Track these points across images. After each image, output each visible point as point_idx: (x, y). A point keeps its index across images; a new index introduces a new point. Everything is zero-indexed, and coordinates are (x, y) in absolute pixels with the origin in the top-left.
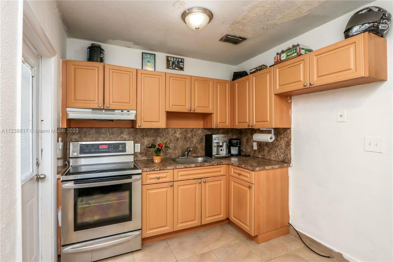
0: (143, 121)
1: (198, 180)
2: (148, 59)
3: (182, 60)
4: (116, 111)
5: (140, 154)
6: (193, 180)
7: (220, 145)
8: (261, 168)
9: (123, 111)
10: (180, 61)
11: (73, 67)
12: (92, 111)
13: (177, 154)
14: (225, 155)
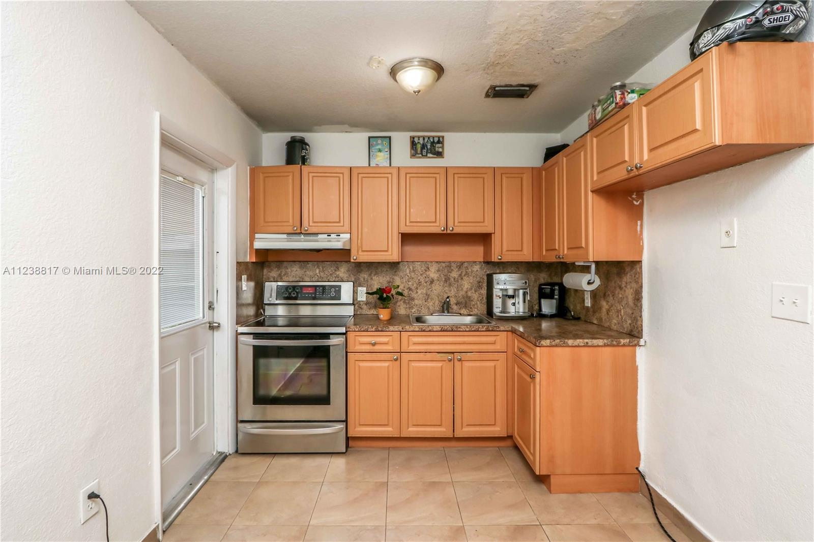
0: (360, 251)
1: (447, 354)
2: (379, 147)
3: (441, 139)
4: (320, 236)
5: (366, 305)
6: (437, 354)
7: (509, 294)
8: (554, 341)
9: (330, 236)
10: (436, 141)
11: (261, 176)
12: (286, 237)
13: (431, 308)
14: (521, 313)
